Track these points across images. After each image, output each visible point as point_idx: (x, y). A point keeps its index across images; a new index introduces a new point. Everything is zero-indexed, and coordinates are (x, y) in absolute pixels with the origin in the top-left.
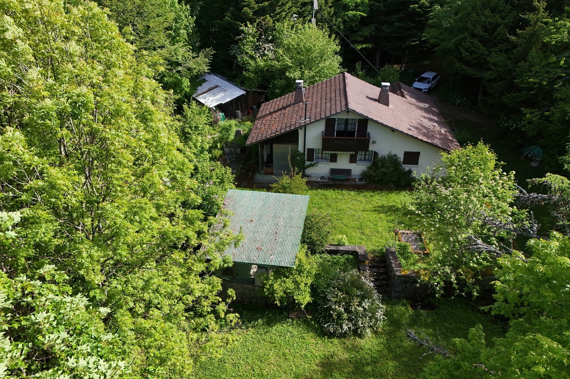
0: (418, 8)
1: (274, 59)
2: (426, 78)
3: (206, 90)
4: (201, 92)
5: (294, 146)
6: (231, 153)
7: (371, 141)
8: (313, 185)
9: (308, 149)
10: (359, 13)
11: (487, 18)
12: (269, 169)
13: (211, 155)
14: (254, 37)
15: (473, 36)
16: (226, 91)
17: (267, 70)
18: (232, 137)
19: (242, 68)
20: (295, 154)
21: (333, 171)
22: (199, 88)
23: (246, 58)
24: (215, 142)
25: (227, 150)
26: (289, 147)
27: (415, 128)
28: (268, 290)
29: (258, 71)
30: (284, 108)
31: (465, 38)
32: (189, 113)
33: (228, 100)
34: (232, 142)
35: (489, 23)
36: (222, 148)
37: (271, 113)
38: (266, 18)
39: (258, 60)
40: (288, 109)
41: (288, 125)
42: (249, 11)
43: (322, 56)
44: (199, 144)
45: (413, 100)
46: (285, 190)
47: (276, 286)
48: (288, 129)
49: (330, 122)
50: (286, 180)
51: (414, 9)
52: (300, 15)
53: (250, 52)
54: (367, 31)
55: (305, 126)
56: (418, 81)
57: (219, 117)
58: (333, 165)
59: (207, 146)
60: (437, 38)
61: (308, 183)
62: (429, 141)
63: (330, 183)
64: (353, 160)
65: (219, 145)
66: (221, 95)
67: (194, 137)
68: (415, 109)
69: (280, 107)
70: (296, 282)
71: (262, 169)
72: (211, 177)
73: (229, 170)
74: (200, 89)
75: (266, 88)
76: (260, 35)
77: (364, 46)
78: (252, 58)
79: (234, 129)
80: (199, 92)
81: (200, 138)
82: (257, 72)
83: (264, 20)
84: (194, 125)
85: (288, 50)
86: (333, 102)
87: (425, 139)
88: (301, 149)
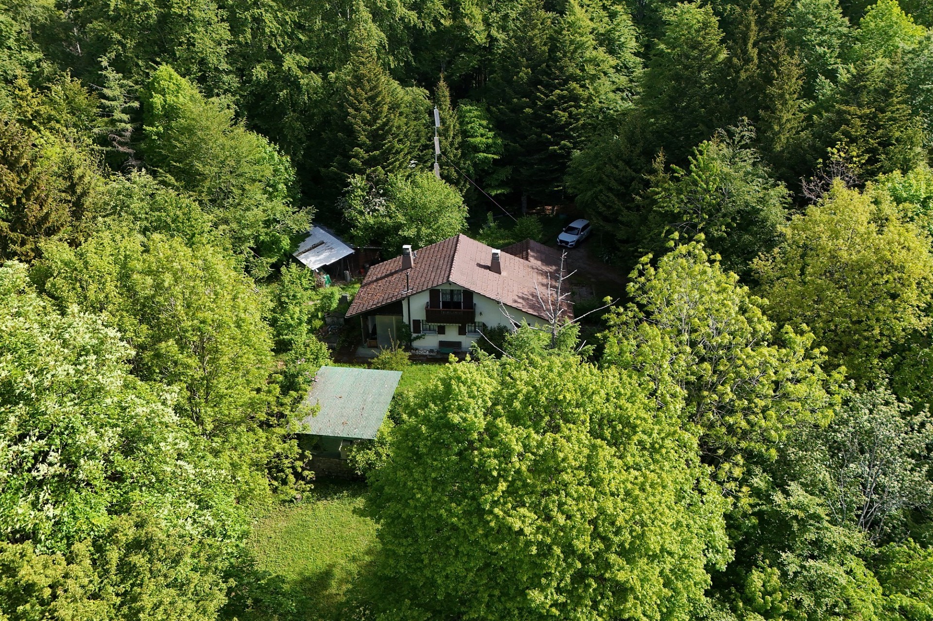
0: (560, 149)
1: (386, 216)
2: (574, 229)
3: (309, 247)
4: (303, 250)
5: (399, 317)
6: (333, 323)
7: (477, 312)
8: (416, 359)
9: (414, 321)
10: (490, 156)
11: (621, 171)
12: (373, 342)
13: (309, 327)
14: (363, 190)
15: (610, 189)
16: (332, 248)
17: (378, 227)
18: (335, 305)
19: (351, 224)
20: (400, 324)
21: (442, 343)
22: (302, 244)
23: (354, 213)
24: (317, 310)
25: (328, 320)
26: (394, 319)
27: (523, 298)
28: (351, 461)
29: (367, 227)
30: (392, 274)
31: (601, 191)
32: (286, 279)
33: (333, 261)
34: (335, 310)
35: (623, 176)
36: (323, 319)
37: (377, 280)
38: (377, 170)
39: (367, 216)
40: (395, 276)
41: (391, 296)
42: (357, 161)
43: (442, 208)
44: (296, 316)
45: (539, 263)
46: (384, 365)
47: (358, 458)
48: (389, 301)
49: (434, 293)
50: (385, 355)
51: (555, 150)
52: (420, 159)
53: (358, 207)
54: (505, 173)
55: (408, 297)
56: (566, 232)
57: (323, 280)
58: (442, 338)
59: (305, 318)
60: (575, 188)
61: (410, 358)
62: (535, 314)
63: (439, 356)
64: (462, 332)
65: (320, 314)
66: (326, 254)
67: (291, 307)
68: (535, 275)
69: (389, 272)
70: (378, 454)
71: (366, 341)
72: (305, 354)
73: (325, 346)
74: (303, 246)
75: (380, 244)
76: (371, 188)
77: (499, 192)
78: (361, 213)
79: (337, 296)
80: (301, 250)
81: (297, 309)
82: (367, 230)
83: (374, 171)
84: (292, 294)
85: (401, 205)
86: (439, 271)
87: (531, 311)
88: (405, 320)
